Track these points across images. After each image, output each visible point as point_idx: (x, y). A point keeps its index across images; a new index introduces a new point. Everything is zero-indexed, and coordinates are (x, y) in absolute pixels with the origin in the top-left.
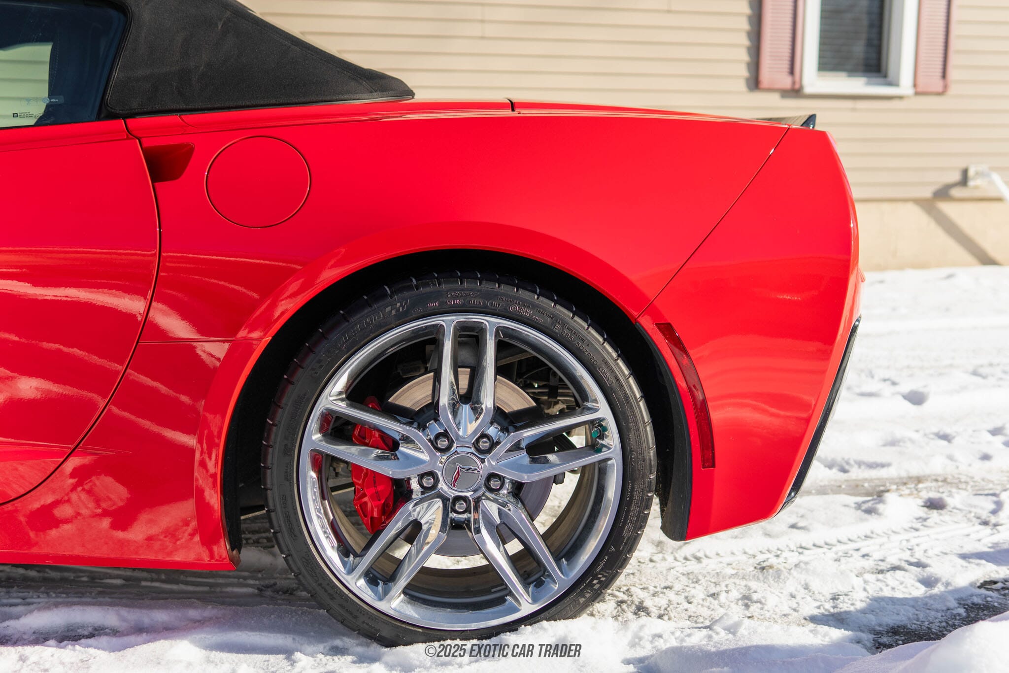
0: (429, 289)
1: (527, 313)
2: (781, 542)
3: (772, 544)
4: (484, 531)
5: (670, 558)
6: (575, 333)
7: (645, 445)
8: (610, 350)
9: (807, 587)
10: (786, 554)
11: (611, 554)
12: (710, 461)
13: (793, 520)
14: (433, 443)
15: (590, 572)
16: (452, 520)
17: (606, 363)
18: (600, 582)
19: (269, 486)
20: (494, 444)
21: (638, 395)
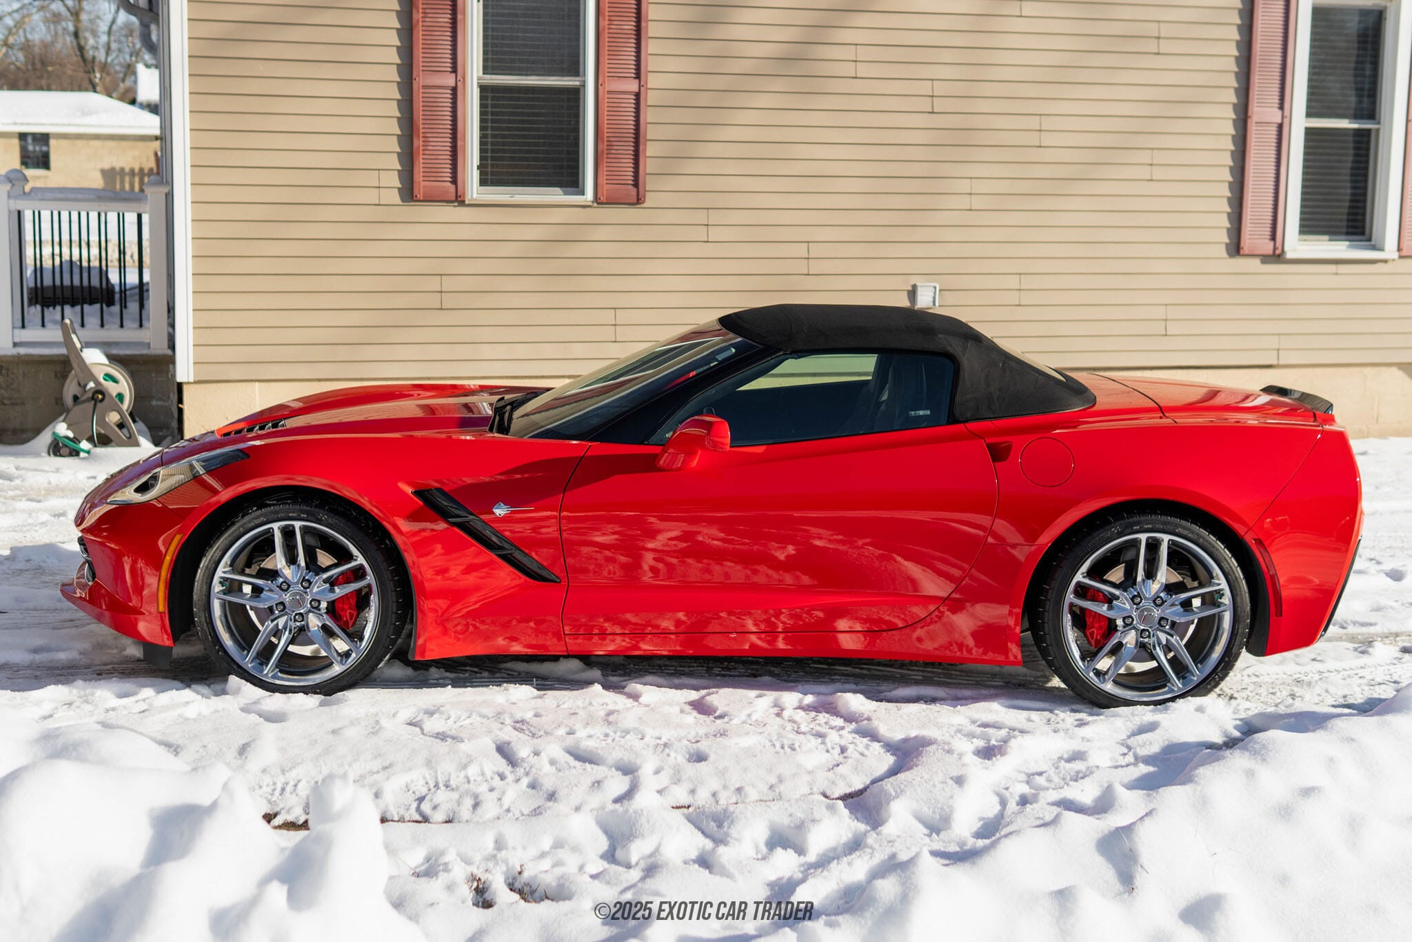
0: (1135, 519)
1: (1185, 532)
2: (1307, 668)
3: (1302, 669)
4: (1158, 648)
5: (1239, 676)
6: (1210, 544)
7: (1245, 604)
8: (1228, 553)
9: (1327, 691)
10: (1311, 675)
11: (1226, 662)
12: (1279, 613)
13: (1313, 656)
14: (1132, 599)
15: (1214, 671)
16: (1141, 642)
17: (1226, 559)
18: (1219, 677)
19: (1046, 621)
20: (1163, 602)
21: (1242, 577)
